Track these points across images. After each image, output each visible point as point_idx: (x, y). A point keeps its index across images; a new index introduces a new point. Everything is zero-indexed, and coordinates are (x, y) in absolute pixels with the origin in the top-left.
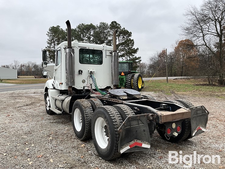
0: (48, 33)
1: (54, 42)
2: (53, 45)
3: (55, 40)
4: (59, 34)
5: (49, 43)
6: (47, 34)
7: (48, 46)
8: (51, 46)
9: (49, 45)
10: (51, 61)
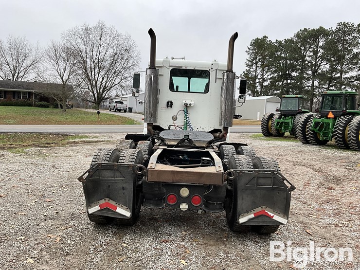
0: (248, 50)
1: (256, 63)
2: (254, 67)
3: (257, 60)
4: (265, 50)
5: (248, 65)
6: (246, 52)
7: (246, 70)
8: (252, 70)
9: (248, 69)
10: (249, 93)
